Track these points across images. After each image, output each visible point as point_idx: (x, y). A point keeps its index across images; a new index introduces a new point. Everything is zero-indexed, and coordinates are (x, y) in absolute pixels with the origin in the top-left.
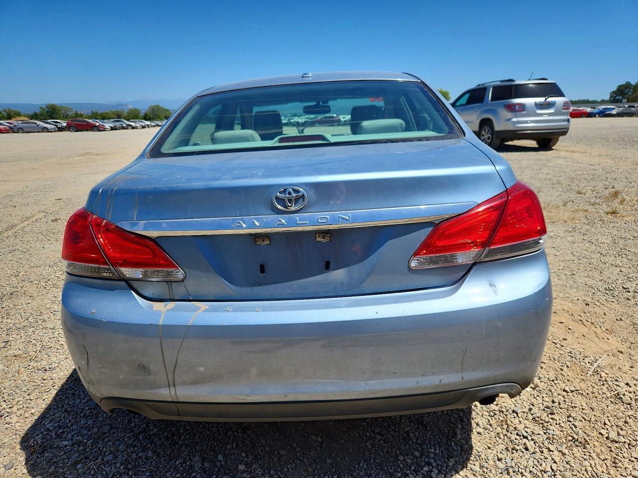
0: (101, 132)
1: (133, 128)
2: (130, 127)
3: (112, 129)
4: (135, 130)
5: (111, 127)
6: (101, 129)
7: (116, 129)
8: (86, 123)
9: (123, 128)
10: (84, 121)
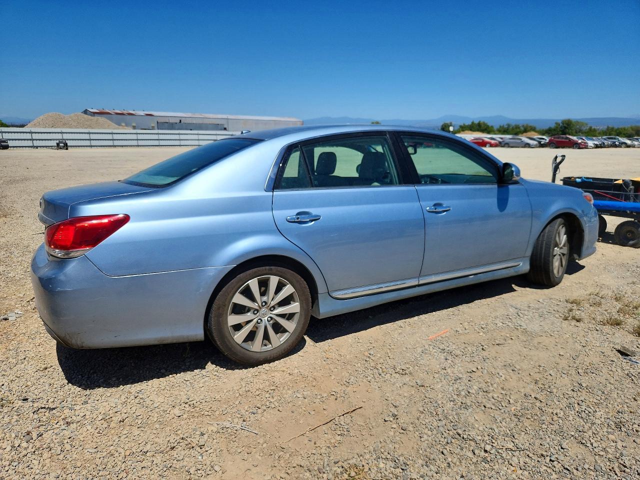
0: (582, 150)
1: (628, 146)
2: (624, 145)
3: (597, 147)
4: (631, 149)
5: (596, 145)
6: (581, 146)
7: (601, 147)
8: (568, 140)
9: (616, 146)
10: (567, 138)
